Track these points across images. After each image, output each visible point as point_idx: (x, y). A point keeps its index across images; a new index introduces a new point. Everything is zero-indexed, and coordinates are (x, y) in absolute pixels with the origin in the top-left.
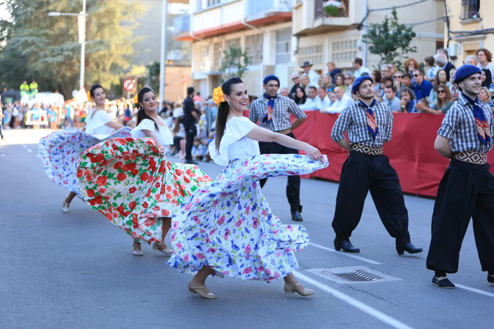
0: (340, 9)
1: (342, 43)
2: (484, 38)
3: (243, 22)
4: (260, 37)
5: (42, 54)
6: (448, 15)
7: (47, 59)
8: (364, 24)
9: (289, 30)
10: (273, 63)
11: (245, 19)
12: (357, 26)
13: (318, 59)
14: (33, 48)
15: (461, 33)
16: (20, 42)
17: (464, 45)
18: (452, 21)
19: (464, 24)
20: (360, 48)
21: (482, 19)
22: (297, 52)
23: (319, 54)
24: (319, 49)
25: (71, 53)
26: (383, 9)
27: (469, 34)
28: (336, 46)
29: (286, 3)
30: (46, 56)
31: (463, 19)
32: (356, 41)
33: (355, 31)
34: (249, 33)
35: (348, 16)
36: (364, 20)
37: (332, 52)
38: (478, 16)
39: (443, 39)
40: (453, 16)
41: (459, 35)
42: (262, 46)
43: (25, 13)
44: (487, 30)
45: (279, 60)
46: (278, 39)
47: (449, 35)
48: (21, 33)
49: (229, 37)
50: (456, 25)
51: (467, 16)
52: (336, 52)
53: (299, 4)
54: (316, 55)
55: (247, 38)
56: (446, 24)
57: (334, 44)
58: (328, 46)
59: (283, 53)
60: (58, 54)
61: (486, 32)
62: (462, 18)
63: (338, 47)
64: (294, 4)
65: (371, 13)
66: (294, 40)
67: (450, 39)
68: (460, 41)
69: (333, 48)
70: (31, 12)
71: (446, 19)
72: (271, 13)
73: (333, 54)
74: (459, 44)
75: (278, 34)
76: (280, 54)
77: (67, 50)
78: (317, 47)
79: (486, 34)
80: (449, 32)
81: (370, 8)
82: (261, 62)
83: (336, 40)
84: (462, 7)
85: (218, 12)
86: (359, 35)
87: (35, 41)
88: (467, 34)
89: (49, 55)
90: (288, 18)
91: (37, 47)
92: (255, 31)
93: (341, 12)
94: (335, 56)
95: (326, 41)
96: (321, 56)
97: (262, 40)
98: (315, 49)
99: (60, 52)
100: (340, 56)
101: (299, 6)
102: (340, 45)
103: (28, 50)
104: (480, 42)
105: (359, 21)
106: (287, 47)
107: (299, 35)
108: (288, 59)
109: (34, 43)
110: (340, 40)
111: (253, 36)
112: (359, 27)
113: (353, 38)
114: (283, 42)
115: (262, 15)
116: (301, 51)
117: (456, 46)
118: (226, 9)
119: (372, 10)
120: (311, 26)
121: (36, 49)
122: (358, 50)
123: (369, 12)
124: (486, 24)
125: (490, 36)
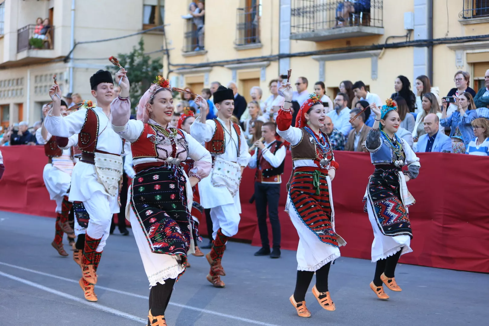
1: (46, 76)
2: (210, 71)
6: (169, 47)
8: (71, 56)
12: (63, 59)
13: (19, 92)
15: (184, 66)
17: (187, 78)
18: (172, 53)
19: (186, 56)
20: (67, 81)
21: (207, 52)
23: (20, 87)
24: (19, 81)
26: (92, 42)
27: (193, 67)
28: (38, 79)
31: (186, 52)
32: (61, 74)
33: (61, 64)
35: (53, 49)
36: (71, 52)
37: (34, 85)
38: (203, 49)
40: (174, 49)
41: (181, 67)
44: (214, 63)
47: (169, 68)
50: (178, 58)
51: (190, 49)
52: (39, 85)
53: (0, 36)
54: (16, 88)
56: (165, 57)
57: (36, 77)
58: (30, 79)
61: (212, 64)
62: (185, 50)
63: (41, 80)
65: (79, 46)
67: (170, 72)
68: (182, 74)
69: (36, 81)
71: (166, 52)
73: (36, 87)
74: (180, 77)
78: (18, 80)
79: (212, 66)
80: (169, 64)
81: (77, 41)
83: (39, 73)
84: (185, 40)
86: (66, 68)
88: (191, 67)
93: (47, 45)
94: (38, 89)
95: (28, 75)
96: (22, 89)
98: (15, 82)
100: (43, 89)
102: (43, 78)
104: (205, 75)
105: (66, 54)
110: (44, 73)
112: (66, 59)
113: (58, 71)
117: (177, 78)
119: (79, 43)
120: (13, 59)
122: (64, 83)
123: (75, 45)
124: (212, 57)
125: (216, 69)
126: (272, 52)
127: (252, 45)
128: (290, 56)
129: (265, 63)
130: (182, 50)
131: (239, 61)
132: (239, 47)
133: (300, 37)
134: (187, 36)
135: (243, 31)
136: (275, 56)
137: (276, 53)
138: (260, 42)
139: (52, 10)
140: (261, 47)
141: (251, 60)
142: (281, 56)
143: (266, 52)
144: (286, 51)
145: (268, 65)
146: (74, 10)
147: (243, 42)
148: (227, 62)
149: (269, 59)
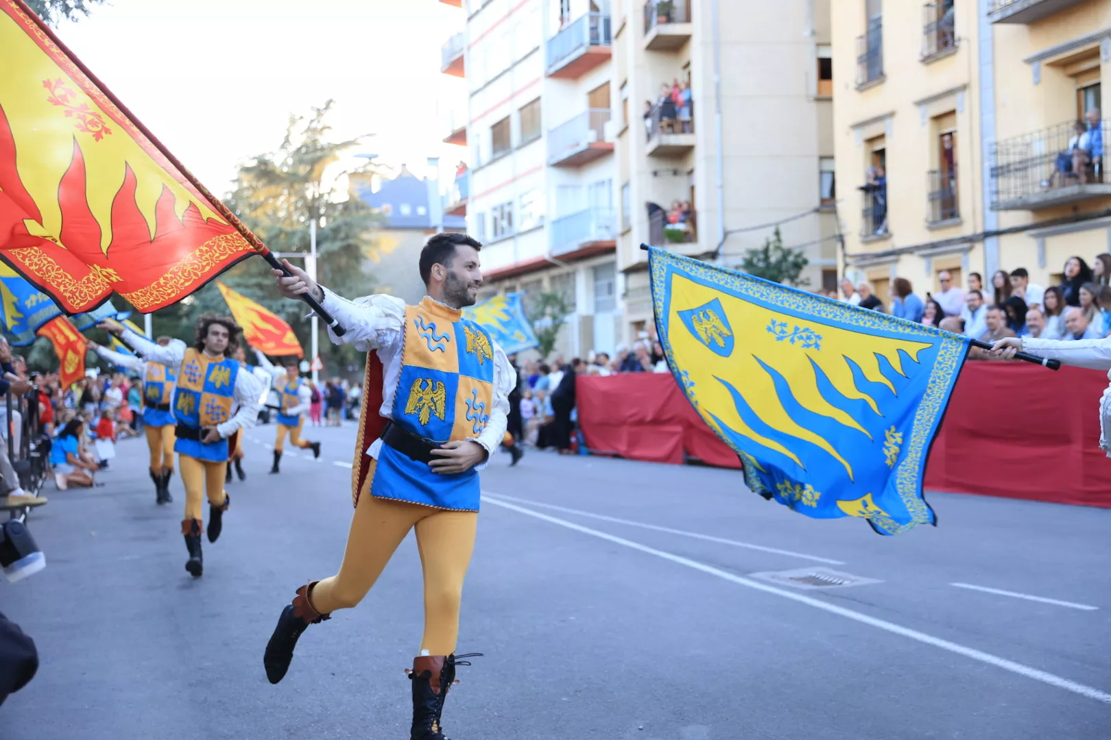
0: (686, 233)
2: (896, 261)
3: (547, 257)
4: (570, 276)
6: (842, 232)
8: (721, 251)
9: (612, 265)
10: (591, 312)
11: (550, 254)
12: (711, 254)
15: (863, 257)
17: (868, 272)
18: (847, 240)
19: (865, 243)
22: (625, 295)
26: (747, 230)
27: (874, 257)
29: (607, 228)
34: (554, 272)
35: (696, 241)
36: (720, 245)
38: (886, 231)
39: (836, 266)
40: (849, 233)
41: (860, 258)
42: (574, 288)
44: (901, 249)
45: (598, 307)
46: (596, 278)
47: (844, 261)
49: (526, 279)
50: (855, 245)
51: (870, 232)
53: (626, 229)
55: (553, 279)
56: (839, 246)
59: (604, 297)
61: (898, 252)
64: (619, 229)
65: (730, 236)
66: (620, 280)
67: (846, 265)
68: (862, 268)
71: (839, 239)
72: (586, 243)
74: (860, 271)
75: (596, 271)
76: (601, 299)
79: (899, 255)
80: (845, 255)
81: (728, 229)
82: (574, 311)
85: (509, 245)
88: (872, 257)
90: (611, 250)
92: (565, 269)
93: (688, 237)
97: (574, 280)
101: (626, 232)
104: (891, 266)
105: (712, 248)
106: (611, 288)
107: (629, 271)
108: (612, 306)
111: (560, 276)
112: (713, 255)
114: (604, 282)
115: (573, 246)
116: (630, 294)
117: (856, 274)
118: (522, 241)
119: (730, 233)
123: (726, 234)
124: (898, 242)
125: (905, 258)
126: (975, 227)
127: (949, 221)
128: (998, 233)
129: (966, 245)
130: (860, 235)
131: (933, 245)
132: (933, 226)
133: (1002, 207)
134: (865, 213)
135: (938, 203)
136: (978, 235)
137: (980, 230)
138: (958, 216)
139: (692, 188)
140: (960, 224)
141: (949, 242)
142: (987, 235)
143: (967, 230)
144: (992, 227)
145: (970, 249)
146: (722, 187)
147: (938, 217)
148: (918, 248)
149: (971, 240)
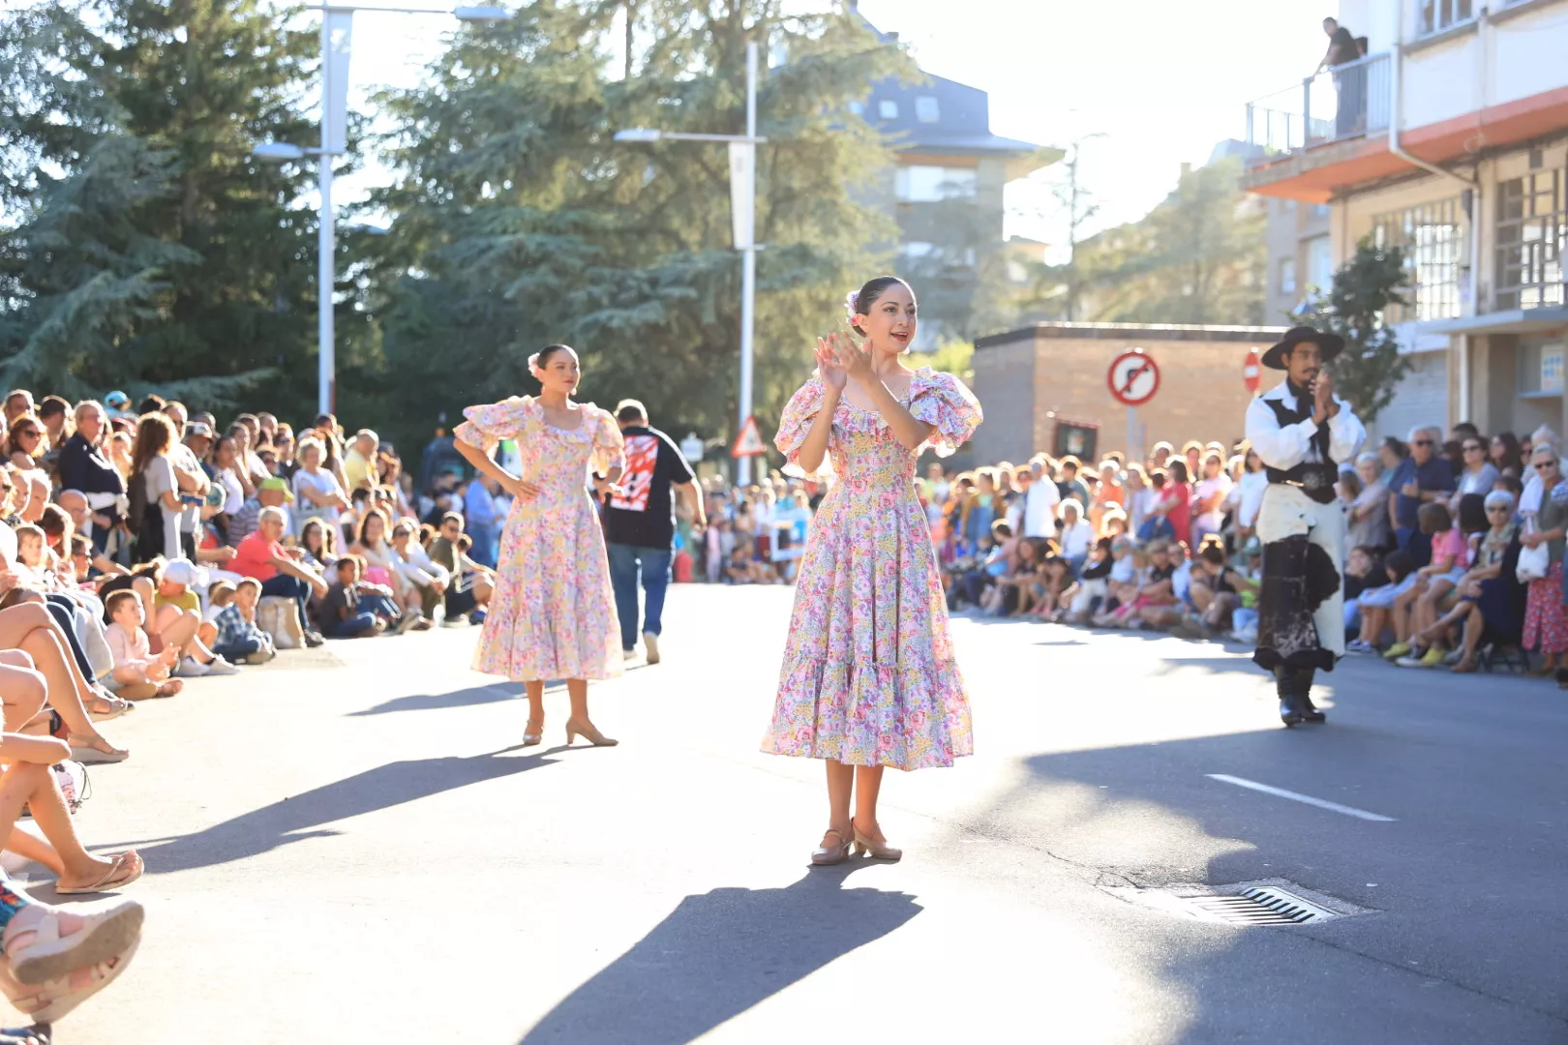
5: (579, 295)
7: (603, 315)
14: (544, 275)
16: (492, 254)
25: (692, 293)
30: (594, 304)
43: (505, 145)
48: (492, 220)
60: (643, 298)
70: (529, 142)
77: (677, 281)
87: (551, 247)
89: (605, 301)
91: (560, 271)
99: (646, 288)
103: (527, 281)
109: (545, 257)
121: (553, 280)
